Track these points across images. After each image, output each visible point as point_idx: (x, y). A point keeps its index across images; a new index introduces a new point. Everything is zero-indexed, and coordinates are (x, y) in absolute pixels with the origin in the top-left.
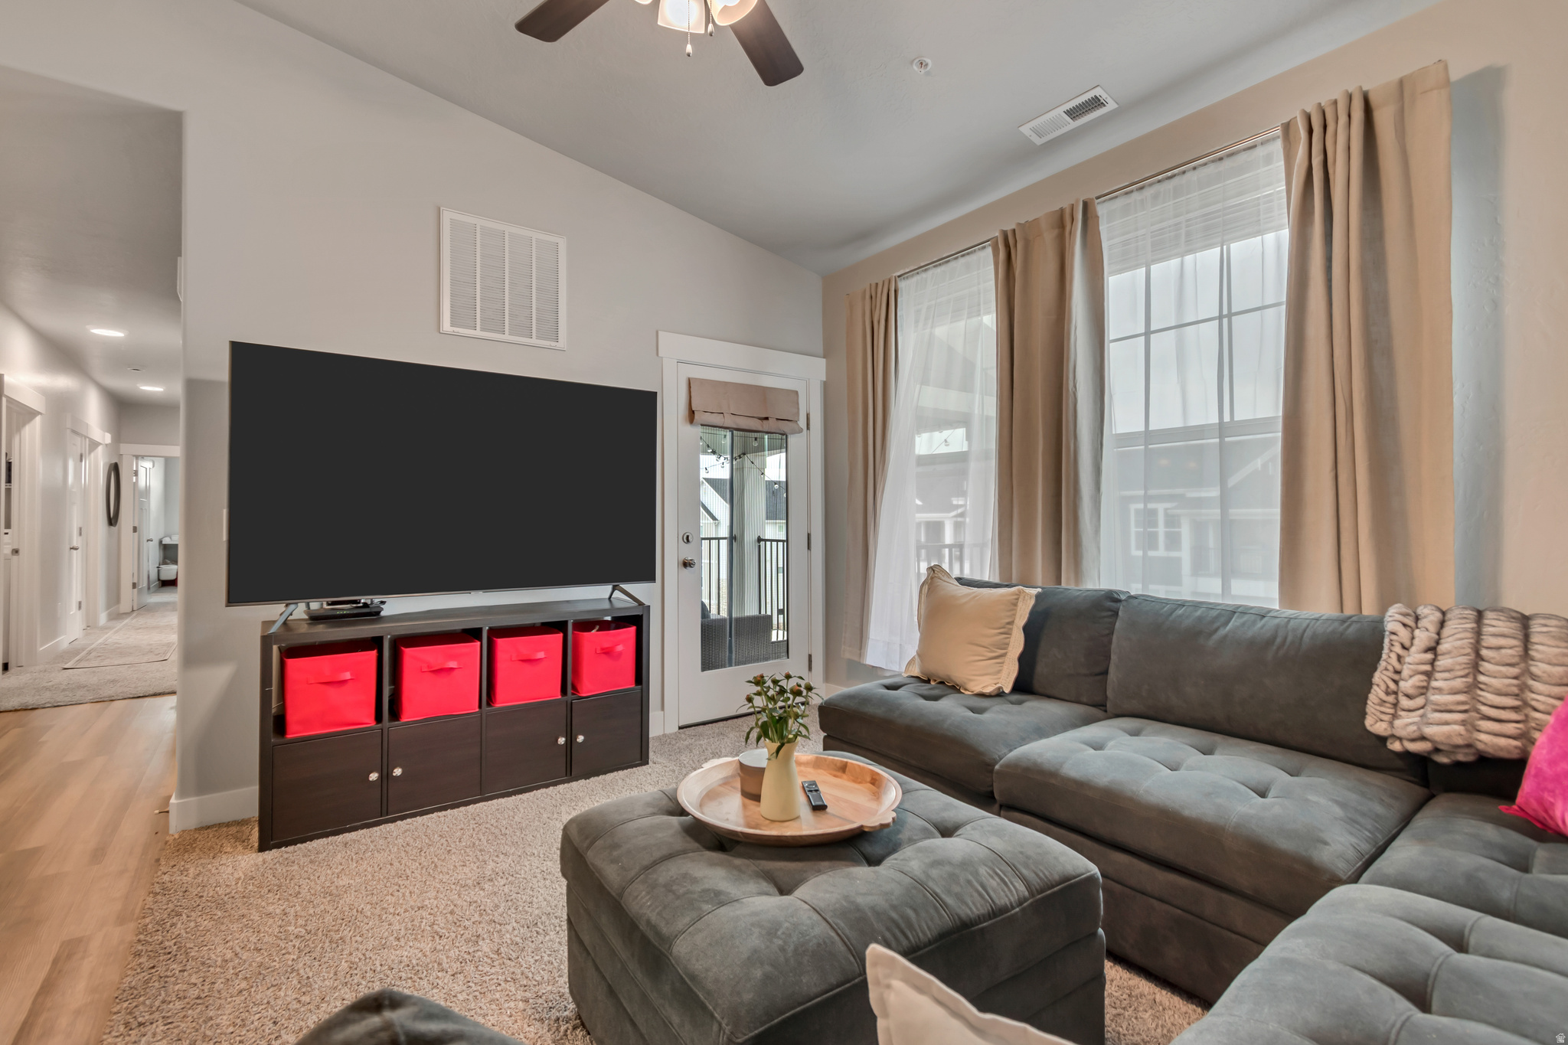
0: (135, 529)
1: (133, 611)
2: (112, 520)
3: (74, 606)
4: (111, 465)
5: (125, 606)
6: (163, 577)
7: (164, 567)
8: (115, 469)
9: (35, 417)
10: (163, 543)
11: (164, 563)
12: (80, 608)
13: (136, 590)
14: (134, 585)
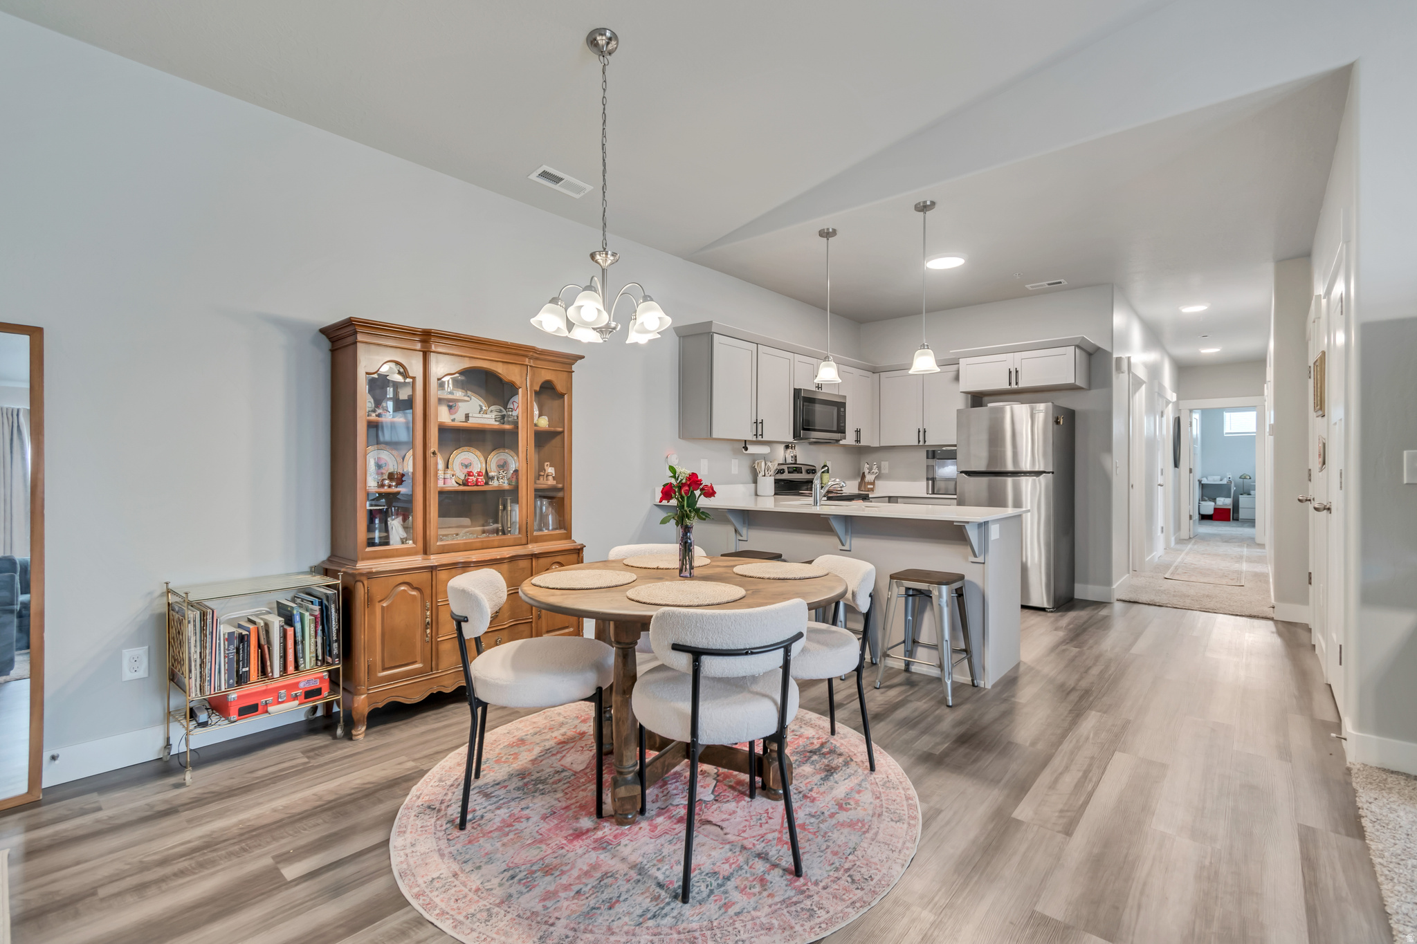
0: (1191, 471)
1: (1190, 538)
2: (1176, 464)
3: (1160, 530)
4: (1175, 418)
5: (1184, 534)
6: (1203, 512)
7: (1203, 503)
8: (1178, 422)
9: (1142, 385)
10: (1202, 482)
11: (1203, 500)
12: (1162, 531)
13: (1191, 521)
14: (1191, 517)
